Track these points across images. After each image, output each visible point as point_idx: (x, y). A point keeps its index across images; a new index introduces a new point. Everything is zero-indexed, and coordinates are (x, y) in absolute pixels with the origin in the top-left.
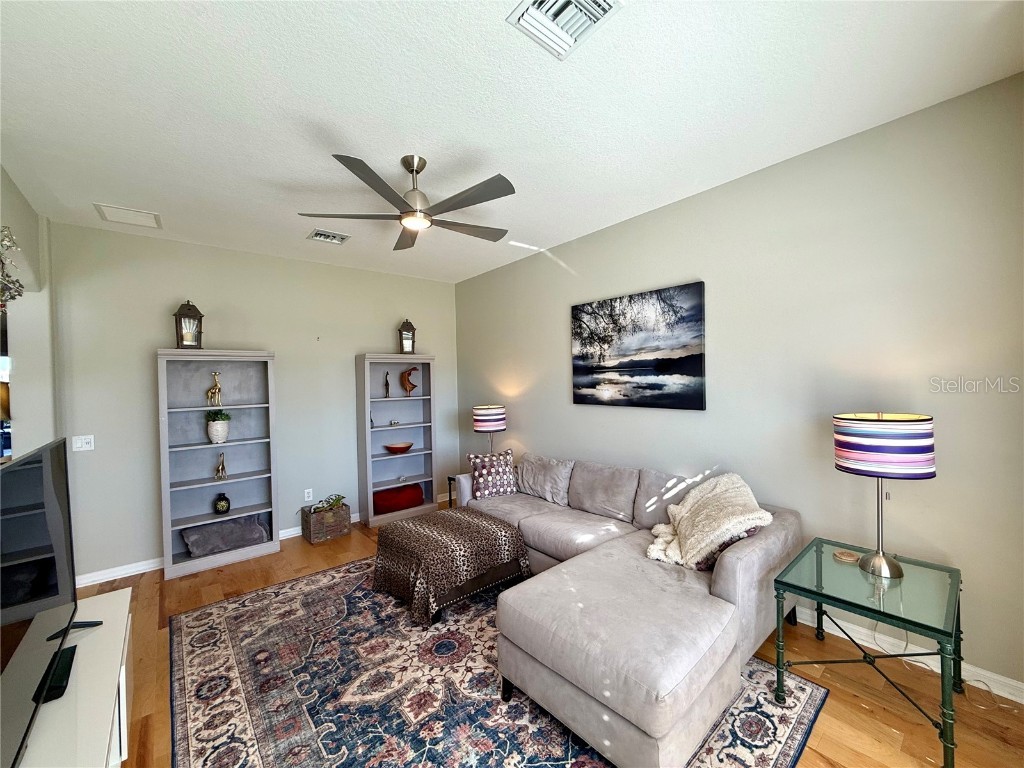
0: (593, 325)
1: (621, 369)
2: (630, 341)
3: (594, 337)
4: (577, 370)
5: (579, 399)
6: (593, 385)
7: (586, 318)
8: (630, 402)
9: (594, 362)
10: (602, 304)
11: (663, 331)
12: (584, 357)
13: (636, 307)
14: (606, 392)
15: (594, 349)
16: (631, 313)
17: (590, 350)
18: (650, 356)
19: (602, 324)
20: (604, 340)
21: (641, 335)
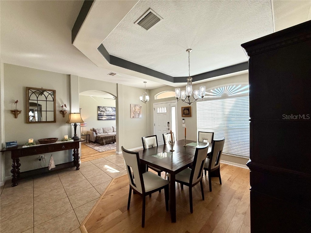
0: (102, 110)
1: (106, 115)
2: (108, 112)
3: (102, 111)
4: (98, 115)
5: (98, 119)
6: (102, 118)
7: (101, 108)
8: (107, 120)
9: (102, 114)
10: (103, 107)
11: (112, 112)
12: (100, 114)
13: (109, 108)
14: (104, 119)
15: (102, 113)
16: (108, 109)
17: (101, 113)
18: (110, 114)
19: (103, 110)
20: (104, 112)
21: (109, 112)
